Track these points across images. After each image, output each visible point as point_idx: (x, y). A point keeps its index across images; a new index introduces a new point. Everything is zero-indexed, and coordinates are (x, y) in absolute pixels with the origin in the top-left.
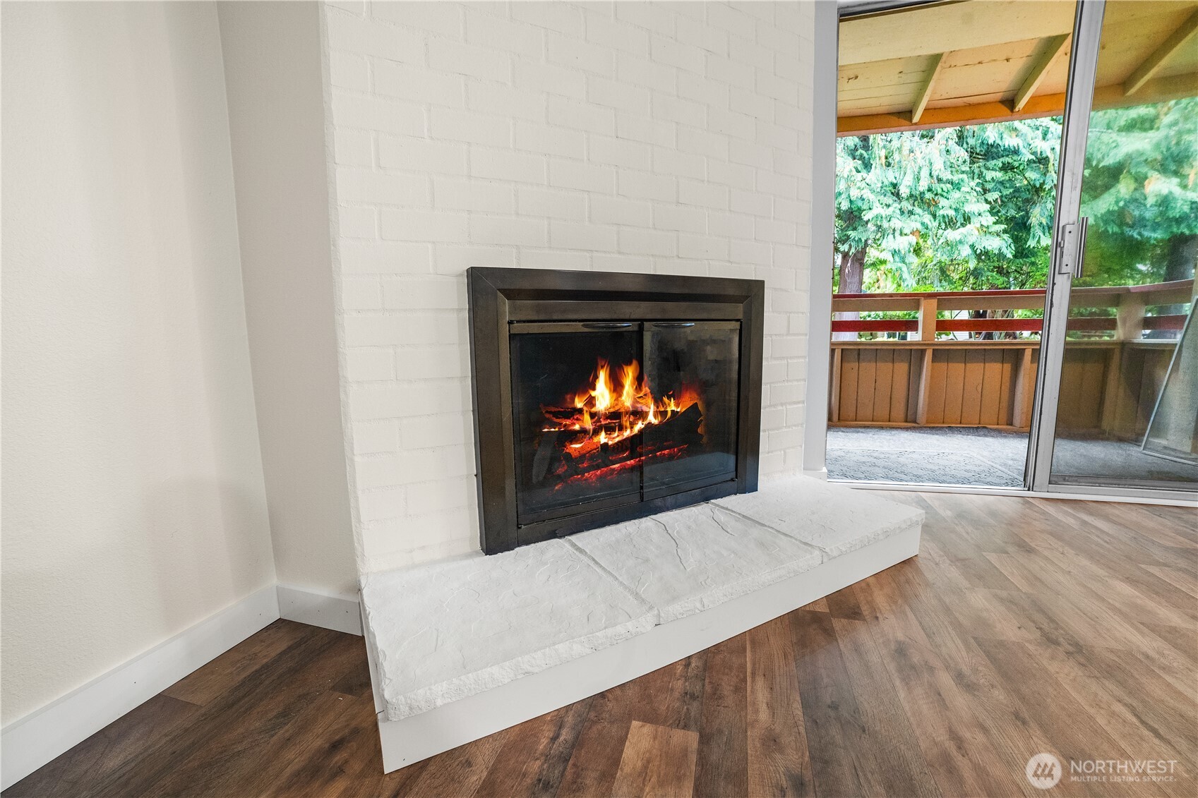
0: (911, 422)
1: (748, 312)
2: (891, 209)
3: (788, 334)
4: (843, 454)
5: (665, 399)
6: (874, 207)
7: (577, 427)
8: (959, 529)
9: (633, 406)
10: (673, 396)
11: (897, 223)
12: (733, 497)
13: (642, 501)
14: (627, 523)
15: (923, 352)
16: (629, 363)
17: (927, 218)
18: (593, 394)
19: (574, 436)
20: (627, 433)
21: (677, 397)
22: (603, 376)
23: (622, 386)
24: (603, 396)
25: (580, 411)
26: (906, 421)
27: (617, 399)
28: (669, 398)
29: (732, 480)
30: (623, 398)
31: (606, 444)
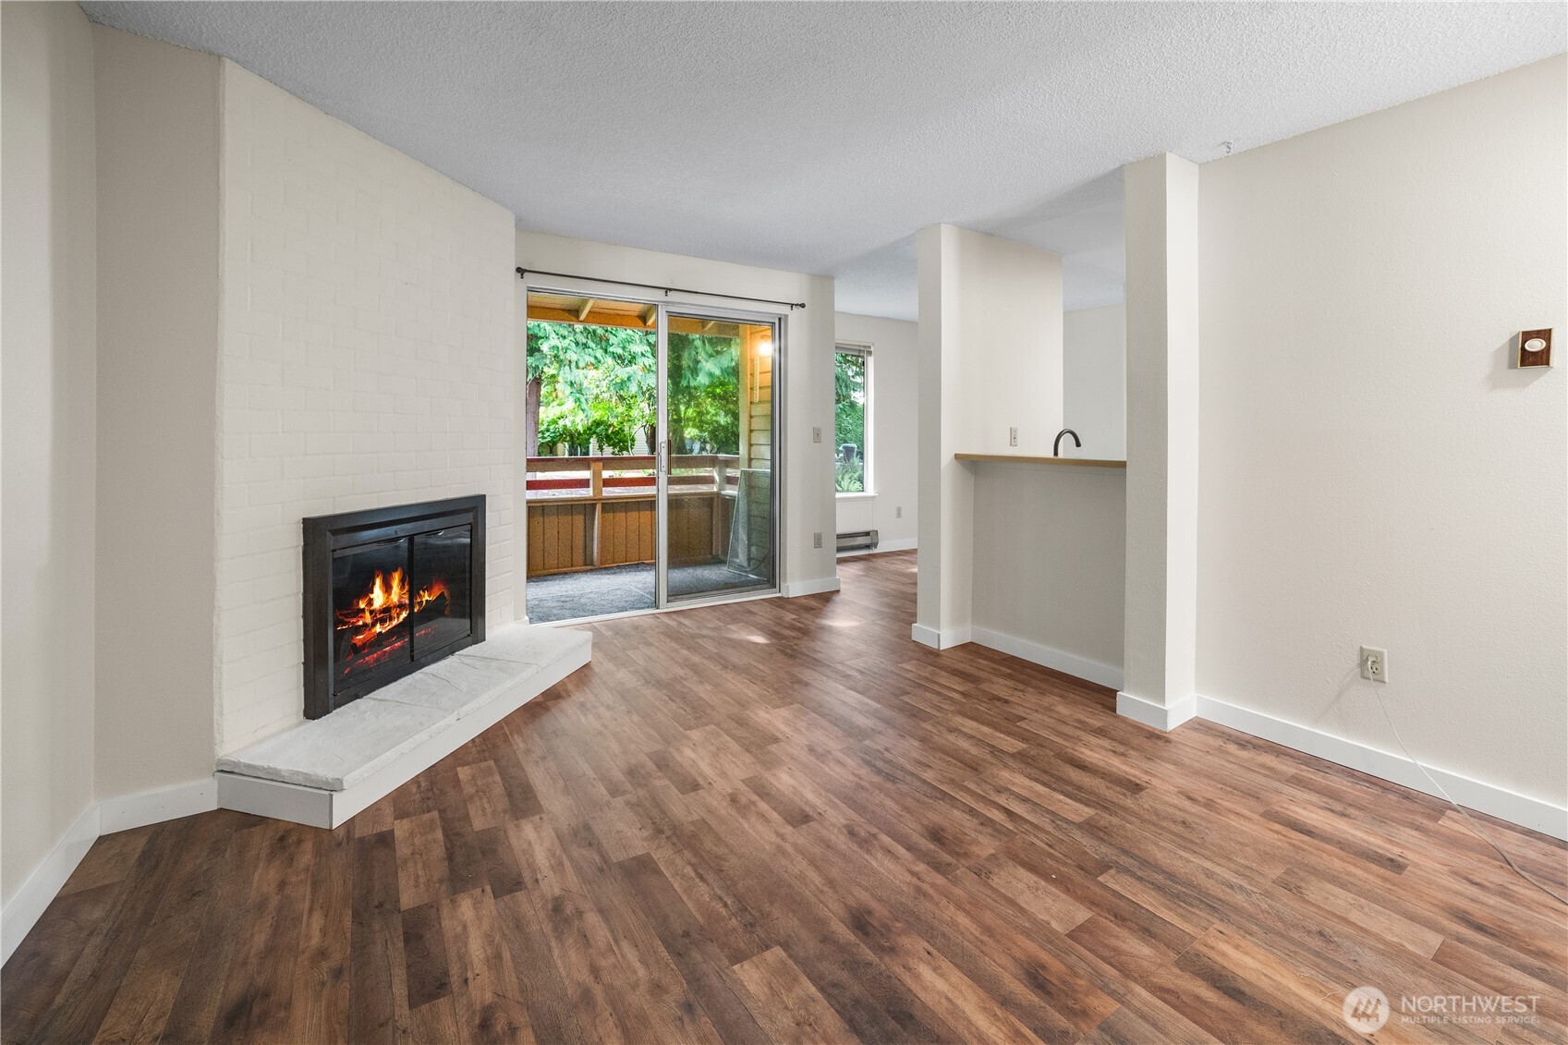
0: (590, 566)
1: (475, 518)
2: (567, 341)
3: (500, 525)
4: (537, 603)
5: (421, 592)
6: (551, 338)
7: (361, 623)
8: (615, 641)
9: (399, 601)
10: (426, 589)
11: (572, 356)
12: (470, 648)
13: (413, 660)
14: (404, 679)
15: (594, 506)
16: (396, 570)
17: (599, 353)
18: (372, 596)
19: (358, 630)
20: (395, 622)
21: (429, 589)
22: (378, 582)
23: (391, 588)
24: (378, 598)
25: (363, 610)
26: (585, 565)
27: (387, 598)
28: (424, 592)
29: (469, 635)
30: (392, 596)
31: (380, 632)
